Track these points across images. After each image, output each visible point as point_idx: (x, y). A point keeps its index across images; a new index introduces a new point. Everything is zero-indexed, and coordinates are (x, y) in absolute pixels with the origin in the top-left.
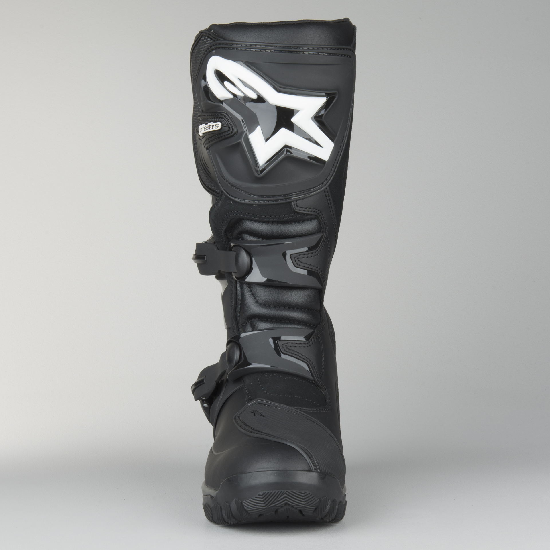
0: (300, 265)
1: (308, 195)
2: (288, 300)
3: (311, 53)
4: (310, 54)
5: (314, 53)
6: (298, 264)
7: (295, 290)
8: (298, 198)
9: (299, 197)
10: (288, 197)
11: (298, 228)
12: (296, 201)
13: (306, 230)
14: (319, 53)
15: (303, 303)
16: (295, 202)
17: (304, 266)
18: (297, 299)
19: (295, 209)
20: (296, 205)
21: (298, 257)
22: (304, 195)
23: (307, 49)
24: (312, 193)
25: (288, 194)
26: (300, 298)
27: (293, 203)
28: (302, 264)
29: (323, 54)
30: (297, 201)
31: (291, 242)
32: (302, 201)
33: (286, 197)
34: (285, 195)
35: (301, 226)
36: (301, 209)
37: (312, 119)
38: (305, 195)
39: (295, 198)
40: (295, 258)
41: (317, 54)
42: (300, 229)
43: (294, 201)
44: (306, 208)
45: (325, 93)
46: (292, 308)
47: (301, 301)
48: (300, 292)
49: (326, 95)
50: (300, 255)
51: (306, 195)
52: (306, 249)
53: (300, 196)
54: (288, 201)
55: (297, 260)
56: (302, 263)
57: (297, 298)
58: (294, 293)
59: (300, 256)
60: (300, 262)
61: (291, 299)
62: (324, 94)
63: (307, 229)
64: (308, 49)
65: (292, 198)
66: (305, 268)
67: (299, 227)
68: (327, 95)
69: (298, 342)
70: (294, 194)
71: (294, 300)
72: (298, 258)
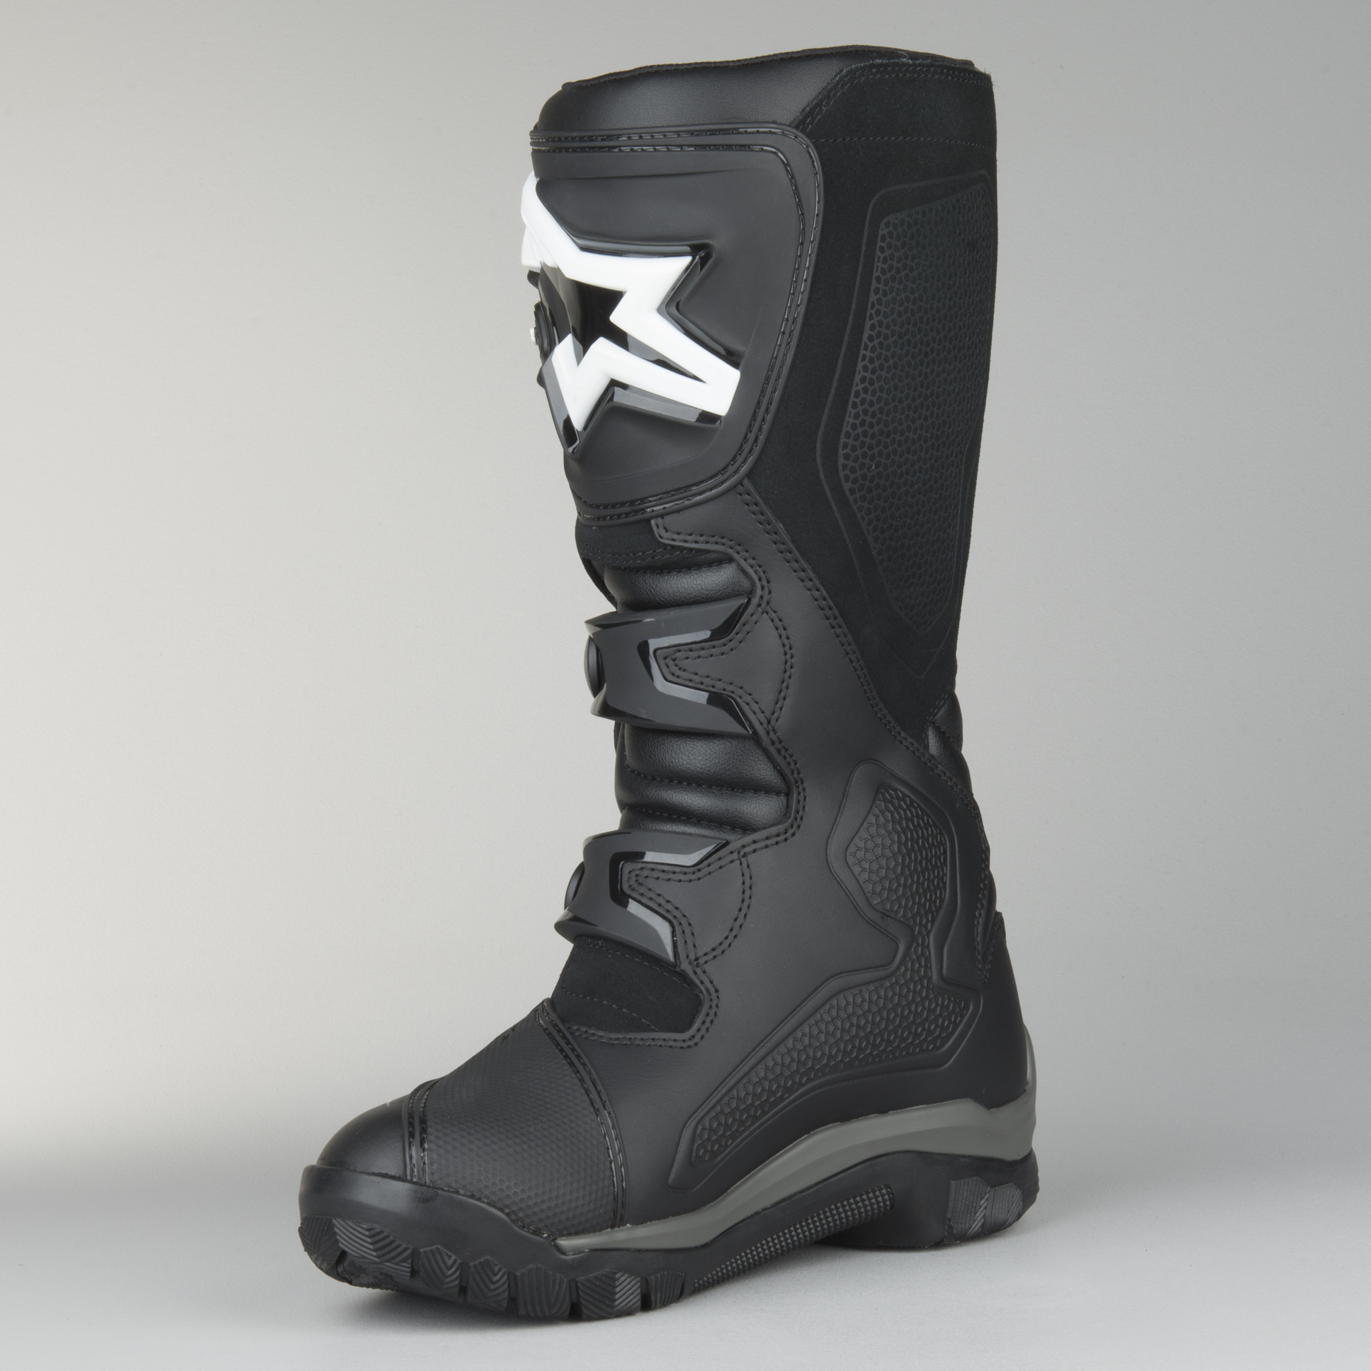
0: (678, 677)
1: (687, 503)
2: (672, 762)
3: (636, 148)
4: (636, 151)
5: (644, 148)
6: (673, 674)
7: (690, 738)
8: (661, 509)
9: (665, 508)
10: (638, 507)
11: (683, 585)
12: (663, 518)
13: (702, 589)
14: (657, 148)
15: (708, 771)
16: (660, 520)
17: (691, 681)
18: (691, 760)
19: (661, 537)
20: (661, 527)
21: (673, 657)
22: (675, 503)
23: (626, 139)
24: (695, 495)
25: (637, 500)
26: (700, 758)
27: (653, 522)
28: (684, 673)
29: (668, 149)
30: (665, 518)
31: (652, 620)
32: (675, 516)
33: (635, 508)
34: (632, 503)
35: (689, 580)
36: (676, 536)
37: (659, 310)
38: (678, 502)
39: (655, 508)
40: (665, 658)
41: (651, 149)
42: (686, 586)
43: (656, 517)
44: (691, 535)
45: (690, 246)
46: (685, 783)
47: (700, 766)
48: (699, 745)
49: (691, 249)
50: (679, 651)
51: (683, 502)
52: (706, 634)
53: (666, 506)
54: (640, 516)
55: (671, 663)
56: (685, 670)
57: (691, 758)
58: (685, 745)
59: (678, 654)
60: (680, 669)
61: (677, 761)
62: (688, 249)
63: (703, 587)
64: (629, 138)
65: (648, 510)
66: (690, 684)
67: (685, 581)
68: (695, 250)
69: (666, 868)
70: (650, 499)
71: (685, 762)
72: (674, 660)
